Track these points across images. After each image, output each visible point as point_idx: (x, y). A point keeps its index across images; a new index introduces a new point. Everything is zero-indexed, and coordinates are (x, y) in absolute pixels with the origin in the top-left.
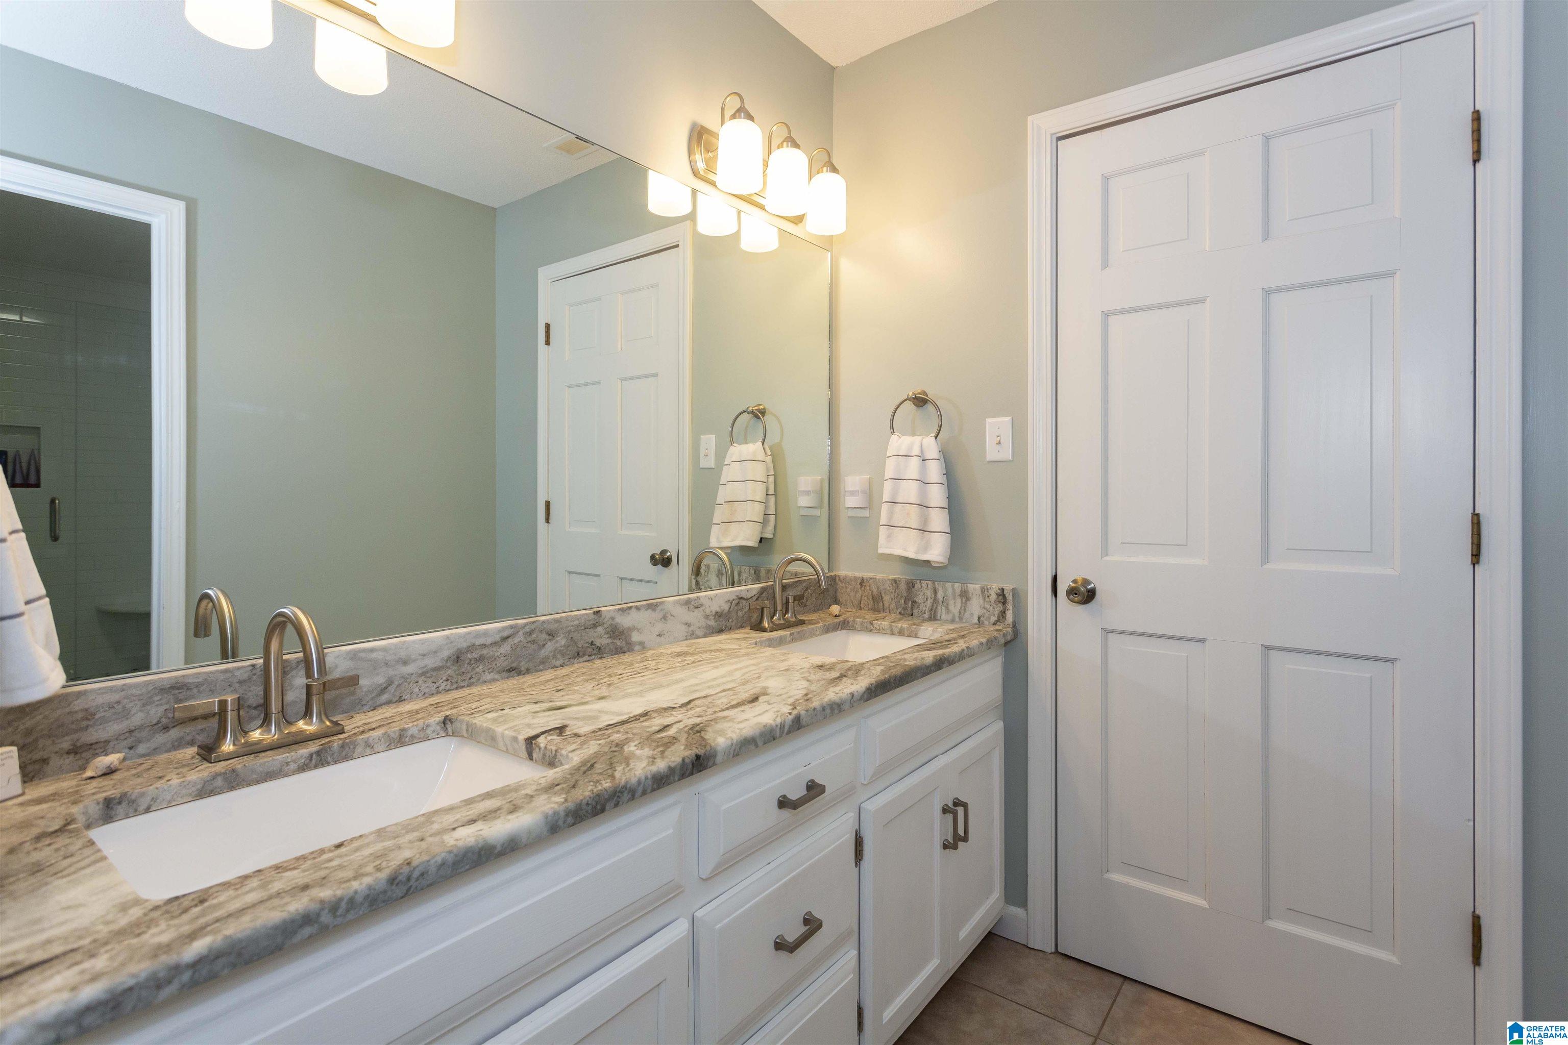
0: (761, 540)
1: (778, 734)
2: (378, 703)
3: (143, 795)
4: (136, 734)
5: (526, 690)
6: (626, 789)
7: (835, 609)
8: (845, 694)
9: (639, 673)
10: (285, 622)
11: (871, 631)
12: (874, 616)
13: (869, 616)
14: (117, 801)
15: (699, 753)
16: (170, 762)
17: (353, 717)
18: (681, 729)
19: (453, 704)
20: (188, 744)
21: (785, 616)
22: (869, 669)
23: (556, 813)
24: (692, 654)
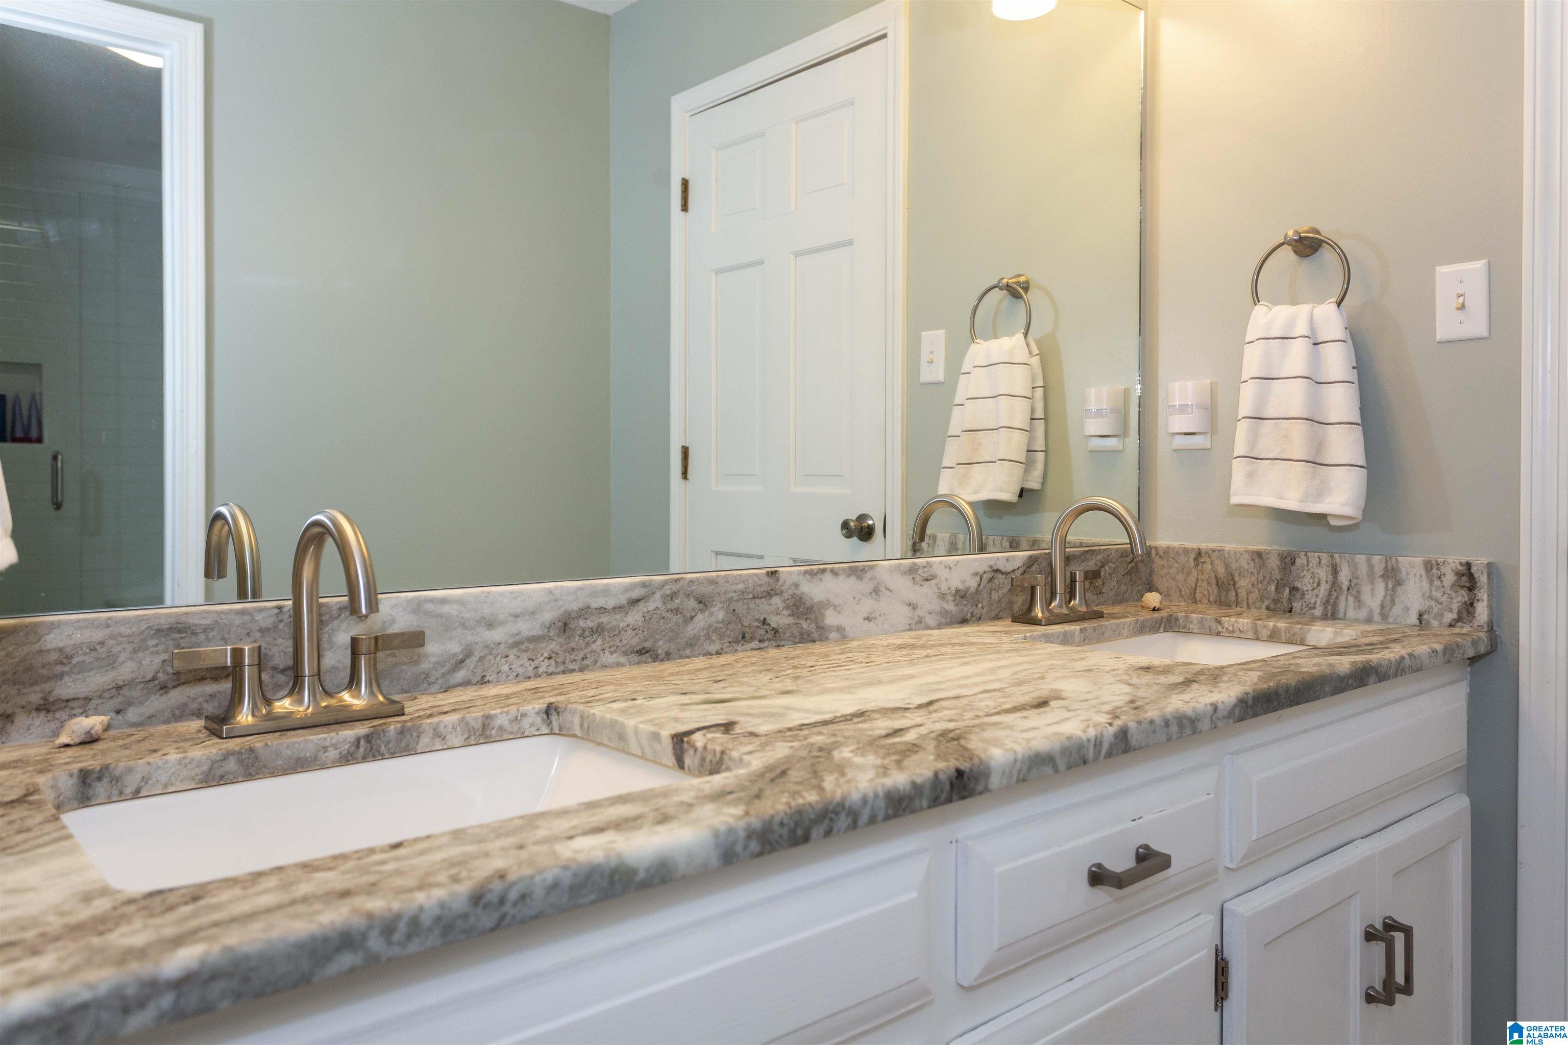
0: (1022, 493)
1: (1091, 755)
2: (452, 682)
3: (130, 770)
4: (125, 691)
5: (667, 679)
6: (843, 807)
7: (1153, 599)
8: (1203, 704)
9: (841, 666)
10: (323, 534)
11: (1218, 634)
12: (1221, 611)
13: (1213, 612)
14: (96, 775)
15: (962, 767)
16: (169, 734)
17: (416, 698)
18: (925, 735)
19: (560, 690)
20: (193, 714)
21: (1070, 602)
22: (1236, 675)
23: (731, 831)
24: (923, 647)
